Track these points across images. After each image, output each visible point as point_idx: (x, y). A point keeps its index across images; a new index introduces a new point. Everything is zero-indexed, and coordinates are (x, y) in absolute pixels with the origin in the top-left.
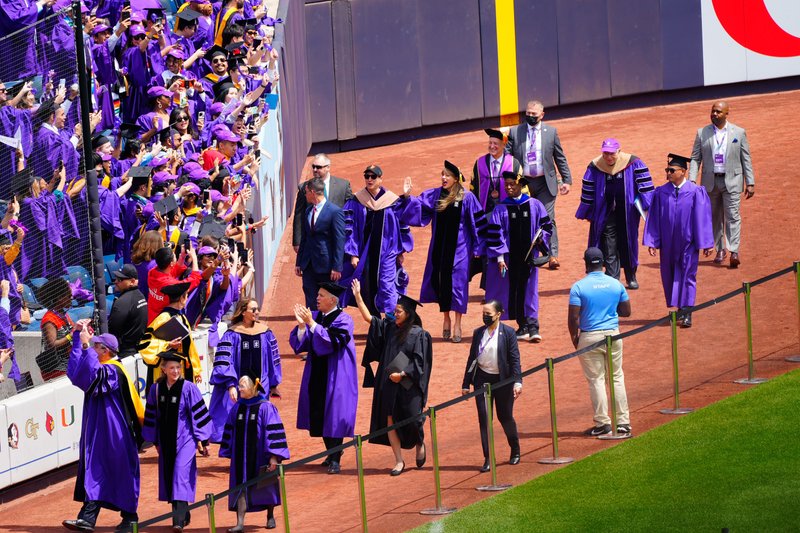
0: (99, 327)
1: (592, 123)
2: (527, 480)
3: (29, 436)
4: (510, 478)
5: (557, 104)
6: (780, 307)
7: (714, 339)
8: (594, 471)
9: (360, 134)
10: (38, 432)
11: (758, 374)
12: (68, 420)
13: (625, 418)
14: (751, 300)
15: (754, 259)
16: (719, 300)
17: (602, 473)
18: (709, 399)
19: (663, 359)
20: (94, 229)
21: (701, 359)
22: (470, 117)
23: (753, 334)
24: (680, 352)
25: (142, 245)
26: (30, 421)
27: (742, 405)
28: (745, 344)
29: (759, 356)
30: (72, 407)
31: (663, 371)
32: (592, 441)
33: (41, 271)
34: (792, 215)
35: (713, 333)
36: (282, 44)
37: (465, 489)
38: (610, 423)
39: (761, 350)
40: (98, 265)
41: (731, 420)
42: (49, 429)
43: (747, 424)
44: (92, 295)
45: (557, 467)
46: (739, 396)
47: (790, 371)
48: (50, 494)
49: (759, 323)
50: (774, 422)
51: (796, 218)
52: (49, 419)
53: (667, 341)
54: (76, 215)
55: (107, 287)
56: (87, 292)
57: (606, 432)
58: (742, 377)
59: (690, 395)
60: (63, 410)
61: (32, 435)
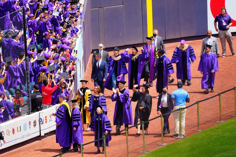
0: (29, 103)
1: (175, 45)
2: (154, 150)
3: (7, 135)
4: (149, 149)
5: (165, 39)
6: (229, 100)
7: (210, 109)
8: (174, 148)
9: (106, 47)
10: (10, 134)
11: (223, 120)
12: (19, 130)
13: (183, 133)
14: (221, 98)
15: (222, 86)
16: (211, 98)
17: (176, 148)
18: (208, 127)
19: (195, 115)
20: (27, 74)
21: (206, 115)
22: (139, 43)
23: (221, 108)
24: (200, 113)
25: (40, 79)
26: (8, 130)
27: (218, 129)
28: (219, 111)
29: (223, 114)
30: (20, 126)
31: (195, 118)
32: (173, 139)
33: (12, 86)
34: (233, 73)
35: (209, 107)
36: (84, 20)
37: (136, 152)
38: (179, 133)
39: (224, 113)
40: (29, 85)
41: (214, 133)
42: (13, 133)
43: (219, 135)
44: (27, 94)
45: (163, 146)
46: (217, 126)
47: (232, 119)
48: (13, 152)
49: (223, 105)
50: (227, 134)
51: (234, 74)
52: (13, 130)
53: (196, 110)
54: (22, 70)
55: (31, 91)
56: (25, 92)
57: (177, 136)
58: (218, 120)
59: (202, 126)
60: (17, 127)
61: (8, 134)
